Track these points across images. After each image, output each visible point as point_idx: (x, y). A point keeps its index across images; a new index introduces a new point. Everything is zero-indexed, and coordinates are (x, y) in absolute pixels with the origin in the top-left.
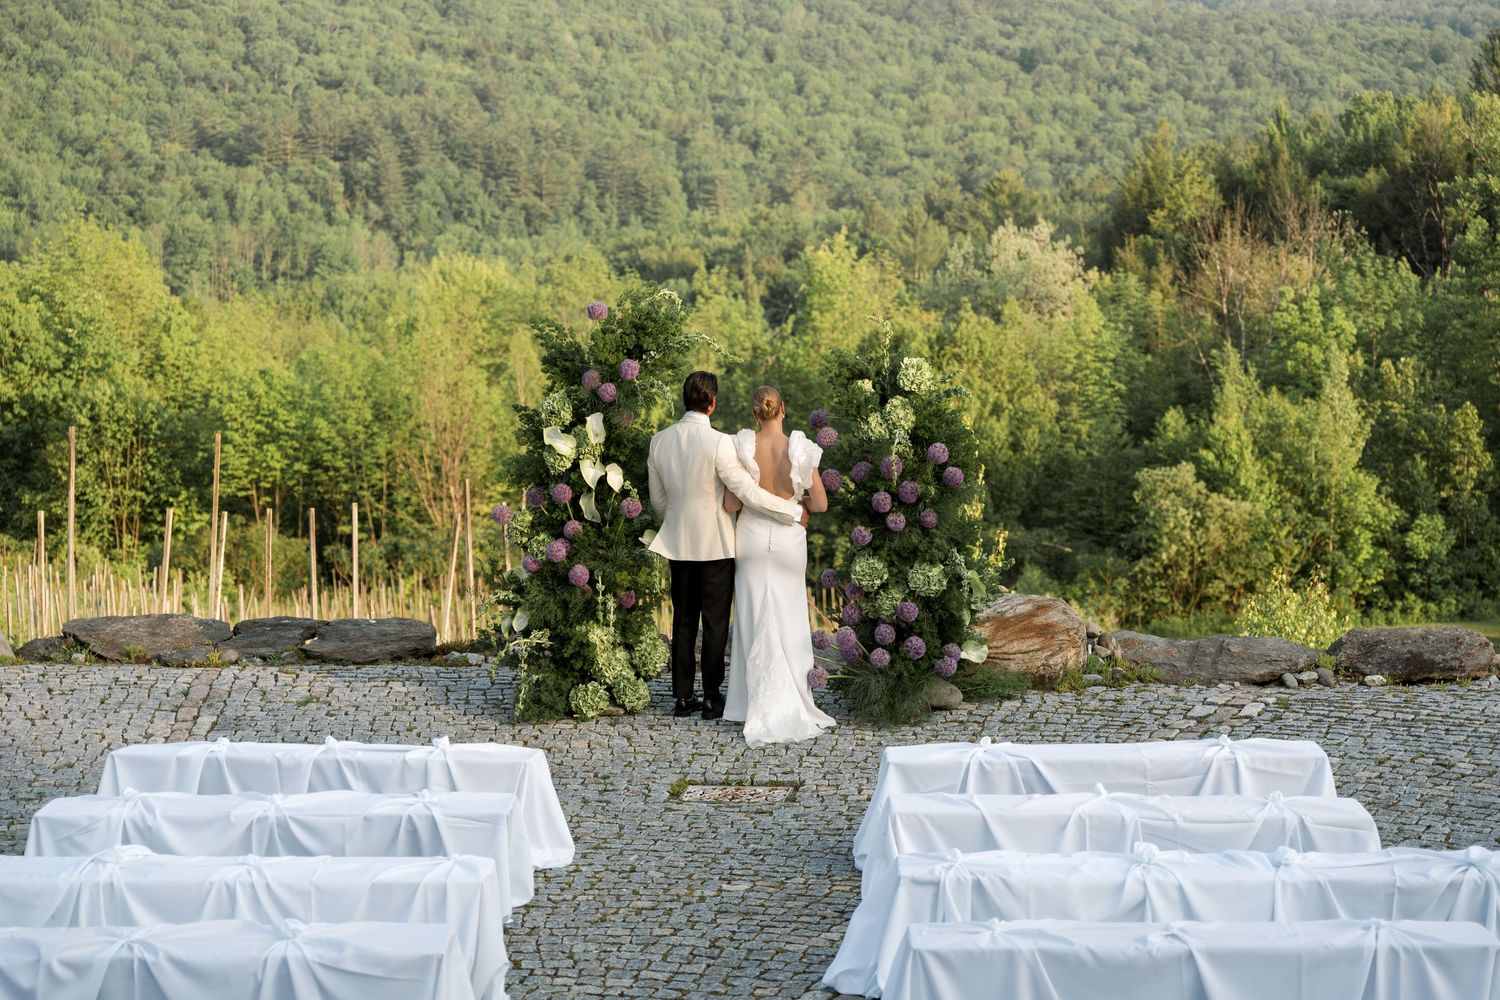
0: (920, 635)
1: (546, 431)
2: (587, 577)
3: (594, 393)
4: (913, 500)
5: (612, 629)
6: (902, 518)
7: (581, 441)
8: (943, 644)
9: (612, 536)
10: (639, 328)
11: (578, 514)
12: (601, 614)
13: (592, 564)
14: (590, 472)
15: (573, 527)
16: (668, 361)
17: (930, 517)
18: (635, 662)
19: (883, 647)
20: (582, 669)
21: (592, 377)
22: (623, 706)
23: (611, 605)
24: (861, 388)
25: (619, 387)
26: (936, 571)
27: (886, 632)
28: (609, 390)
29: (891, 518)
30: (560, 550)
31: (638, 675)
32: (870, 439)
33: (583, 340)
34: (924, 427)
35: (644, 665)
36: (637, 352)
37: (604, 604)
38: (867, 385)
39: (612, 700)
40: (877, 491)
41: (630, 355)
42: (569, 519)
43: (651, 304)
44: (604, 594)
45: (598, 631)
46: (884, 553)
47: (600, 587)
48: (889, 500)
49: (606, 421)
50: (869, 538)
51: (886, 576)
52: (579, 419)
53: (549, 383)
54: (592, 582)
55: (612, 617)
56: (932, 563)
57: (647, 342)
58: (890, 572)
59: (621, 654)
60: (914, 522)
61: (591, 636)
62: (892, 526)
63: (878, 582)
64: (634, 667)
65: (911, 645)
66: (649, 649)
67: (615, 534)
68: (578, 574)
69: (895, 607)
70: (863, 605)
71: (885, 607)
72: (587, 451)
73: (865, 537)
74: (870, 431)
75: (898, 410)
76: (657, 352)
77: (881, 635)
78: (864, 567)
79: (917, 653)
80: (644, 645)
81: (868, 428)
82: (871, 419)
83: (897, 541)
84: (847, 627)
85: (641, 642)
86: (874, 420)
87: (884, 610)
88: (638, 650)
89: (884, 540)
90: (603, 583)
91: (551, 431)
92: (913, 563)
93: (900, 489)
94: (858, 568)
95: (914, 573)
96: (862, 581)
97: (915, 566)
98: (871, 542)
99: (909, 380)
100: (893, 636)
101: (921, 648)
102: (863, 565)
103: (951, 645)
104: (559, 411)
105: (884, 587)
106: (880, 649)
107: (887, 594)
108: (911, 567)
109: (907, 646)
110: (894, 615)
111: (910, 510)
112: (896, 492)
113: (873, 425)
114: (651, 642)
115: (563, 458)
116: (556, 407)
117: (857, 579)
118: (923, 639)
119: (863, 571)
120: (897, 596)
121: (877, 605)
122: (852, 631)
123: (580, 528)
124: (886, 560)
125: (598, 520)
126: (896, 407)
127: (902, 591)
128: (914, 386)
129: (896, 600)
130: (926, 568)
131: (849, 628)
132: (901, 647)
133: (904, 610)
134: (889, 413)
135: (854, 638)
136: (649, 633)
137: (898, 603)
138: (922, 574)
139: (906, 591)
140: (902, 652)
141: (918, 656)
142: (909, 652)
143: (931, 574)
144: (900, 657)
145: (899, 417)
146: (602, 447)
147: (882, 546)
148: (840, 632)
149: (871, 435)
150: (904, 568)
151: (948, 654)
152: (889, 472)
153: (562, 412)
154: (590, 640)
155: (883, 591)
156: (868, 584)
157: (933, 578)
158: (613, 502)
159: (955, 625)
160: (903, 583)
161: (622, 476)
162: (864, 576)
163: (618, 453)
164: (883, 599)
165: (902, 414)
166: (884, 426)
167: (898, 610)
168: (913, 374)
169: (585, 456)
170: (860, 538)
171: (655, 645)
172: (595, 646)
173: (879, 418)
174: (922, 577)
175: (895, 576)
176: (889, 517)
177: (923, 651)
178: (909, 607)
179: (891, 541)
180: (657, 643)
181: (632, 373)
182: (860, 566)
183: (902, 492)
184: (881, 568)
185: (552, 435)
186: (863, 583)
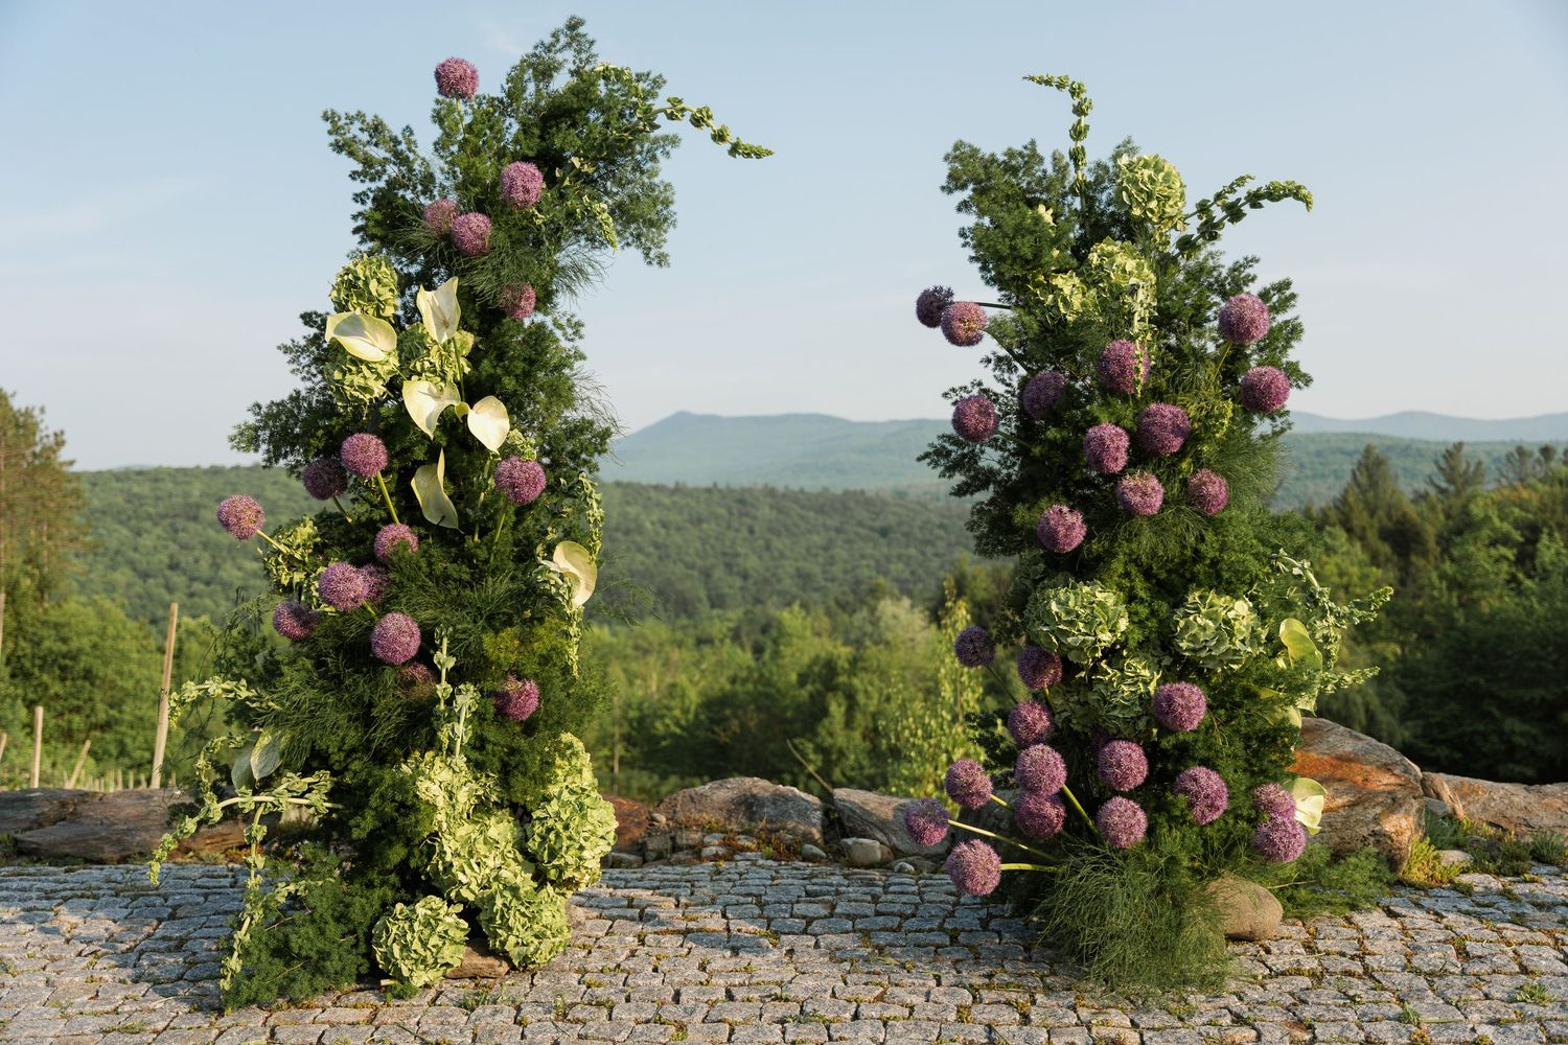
0: (1210, 763)
1: (333, 321)
2: (414, 644)
3: (447, 237)
4: (1176, 444)
6: (1155, 484)
7: (412, 347)
9: (482, 553)
11: (410, 511)
12: (444, 729)
13: (431, 613)
14: (424, 404)
15: (397, 535)
17: (1215, 488)
18: (533, 845)
19: (1128, 795)
20: (405, 862)
22: (504, 956)
23: (465, 704)
25: (496, 221)
26: (1239, 610)
27: (1131, 760)
28: (477, 226)
29: (1128, 482)
30: (357, 584)
31: (540, 878)
32: (1063, 322)
35: (553, 854)
37: (451, 699)
38: (1044, 216)
39: (478, 939)
40: (1095, 422)
41: (524, 157)
42: (389, 520)
44: (454, 677)
46: (1118, 566)
47: (444, 660)
48: (1124, 442)
49: (465, 295)
50: (1078, 536)
51: (1123, 624)
54: (425, 656)
56: (1228, 589)
58: (1131, 613)
59: (501, 828)
60: (1182, 497)
61: (423, 785)
62: (1136, 499)
63: (1106, 638)
64: (530, 858)
65: (1193, 787)
66: (564, 816)
67: (489, 549)
68: (392, 632)
69: (1144, 700)
70: (1058, 702)
71: (1118, 699)
72: (427, 364)
73: (1071, 527)
74: (1061, 305)
75: (1119, 259)
76: (586, 158)
77: (1119, 766)
78: (1071, 603)
79: (1212, 807)
80: (554, 807)
81: (1055, 300)
82: (1058, 281)
83: (1146, 540)
84: (1041, 746)
85: (547, 799)
86: (1067, 284)
87: (1115, 707)
88: (538, 819)
89: (1113, 540)
90: (450, 653)
91: (344, 321)
92: (1187, 591)
93: (1146, 420)
94: (1054, 607)
95: (1187, 615)
96: (1066, 634)
97: (1190, 599)
98: (1080, 546)
99: (1141, 191)
100: (1144, 768)
101: (1218, 795)
102: (1068, 599)
103: (1272, 787)
104: (366, 283)
105: (1113, 654)
106: (1119, 799)
107: (1122, 670)
108: (1178, 602)
109: (1186, 791)
110: (1139, 718)
111: (1167, 468)
112: (1139, 424)
113: (1067, 291)
114: (573, 798)
115: (363, 367)
116: (361, 274)
117: (1053, 632)
118: (1218, 772)
119: (1068, 613)
120: (1146, 673)
121: (1093, 697)
122: (1058, 756)
123: (412, 539)
124: (1120, 588)
125: (453, 523)
126: (1111, 255)
127: (1159, 662)
128: (1153, 204)
129: (1146, 684)
130: (1216, 601)
131: (1048, 748)
132: (1168, 794)
133: (1169, 699)
134: (1100, 267)
135: (1061, 773)
136: (569, 779)
137: (1152, 688)
138: (1208, 616)
139: (1167, 661)
140: (1174, 805)
141: (1215, 817)
142: (1191, 805)
143: (1231, 615)
144: (1171, 819)
145: (1124, 271)
146: (463, 362)
147: (1111, 554)
148: (1028, 760)
149: (1063, 311)
150: (1163, 607)
151: (1271, 806)
152: (1123, 372)
153: (373, 284)
154: (422, 796)
155: (1109, 664)
156: (1084, 641)
157: (1237, 625)
158: (485, 480)
159: (1274, 740)
160: (1161, 643)
161: (506, 423)
162: (1071, 623)
163: (499, 371)
164: (1111, 682)
165: (1130, 265)
166: (1093, 292)
167: (1158, 704)
168: (1150, 177)
169: (420, 374)
170: (1062, 530)
171: (581, 806)
172: (435, 807)
173: (1077, 280)
174: (1211, 623)
175: (1141, 624)
176: (1125, 482)
177: (1223, 804)
178: (1186, 693)
179: (1129, 541)
180: (587, 802)
181: (527, 191)
182: (1059, 603)
183: (1155, 424)
184: (1110, 602)
185: (346, 328)
186: (1070, 640)
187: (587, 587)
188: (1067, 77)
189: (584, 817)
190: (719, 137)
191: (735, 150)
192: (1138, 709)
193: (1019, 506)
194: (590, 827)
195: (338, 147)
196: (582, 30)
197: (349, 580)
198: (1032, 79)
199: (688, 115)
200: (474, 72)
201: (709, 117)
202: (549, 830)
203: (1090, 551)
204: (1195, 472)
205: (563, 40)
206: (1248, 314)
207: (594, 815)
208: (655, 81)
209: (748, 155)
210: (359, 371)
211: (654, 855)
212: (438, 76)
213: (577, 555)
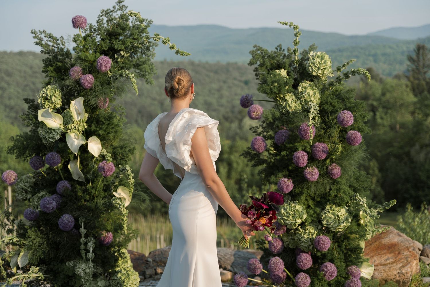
0: (332, 261)
1: (40, 112)
2: (72, 224)
3: (78, 82)
4: (324, 156)
5: (91, 265)
6: (316, 170)
7: (68, 120)
8: (347, 266)
9: (93, 191)
10: (112, 35)
12: (83, 252)
13: (78, 213)
14: (74, 142)
15: (64, 184)
16: (135, 61)
17: (337, 170)
19: (305, 272)
21: (76, 71)
23: (91, 245)
24: (279, 74)
25: (96, 77)
26: (343, 212)
27: (306, 260)
28: (89, 79)
29: (308, 170)
30: (53, 202)
32: (288, 112)
33: (70, 46)
34: (327, 103)
36: (111, 52)
37: (86, 244)
38: (283, 73)
40: (296, 150)
41: (105, 53)
42: (61, 179)
43: (122, 17)
44: (86, 236)
45: (83, 266)
46: (303, 198)
47: (83, 230)
48: (306, 158)
49: (86, 104)
50: (291, 188)
51: (305, 216)
52: (66, 103)
53: (47, 80)
54: (77, 226)
55: (91, 255)
56: (339, 205)
57: (117, 45)
58: (308, 213)
60: (326, 174)
61: (77, 269)
62: (309, 176)
63: (299, 221)
65: (326, 270)
66: (123, 278)
67: (96, 190)
68: (66, 221)
69: (312, 240)
70: (285, 239)
71: (303, 240)
72: (73, 127)
73: (288, 186)
74: (288, 106)
75: (308, 91)
76: (126, 52)
77: (303, 262)
78: (288, 210)
79: (331, 276)
80: (119, 275)
81: (286, 104)
82: (287, 98)
83: (313, 189)
84: (277, 257)
85: (117, 272)
86: (290, 98)
87: (302, 242)
88: (114, 279)
89: (303, 188)
90: (85, 228)
91: (44, 112)
92: (326, 205)
93: (314, 149)
94: (283, 211)
95: (325, 213)
96: (287, 220)
97: (327, 208)
98: (292, 190)
99: (316, 67)
100: (311, 262)
101: (333, 272)
102: (287, 208)
103: (353, 267)
104: (51, 97)
105: (302, 225)
106: (302, 273)
107: (305, 230)
108: (323, 209)
109: (323, 271)
110: (310, 245)
111: (321, 164)
112: (312, 150)
113: (290, 101)
114: (125, 272)
115: (53, 131)
116: (49, 94)
117: (282, 219)
118: (335, 264)
119: (287, 213)
120: (312, 231)
121: (296, 238)
122: (281, 261)
123: (69, 186)
124: (304, 204)
125: (82, 180)
126: (306, 88)
127: (317, 227)
128: (320, 71)
129: (312, 235)
130: (335, 209)
131: (279, 258)
132: (318, 271)
133: (319, 242)
134: (301, 92)
135: (283, 267)
136: (123, 264)
137: (314, 236)
138: (333, 214)
139: (320, 227)
140: (319, 275)
141: (332, 279)
142: (325, 275)
143: (339, 214)
144: (318, 279)
145: (309, 95)
146: (85, 124)
147: (301, 193)
148: (272, 262)
149: (289, 109)
150: (318, 210)
151: (353, 274)
152: (306, 135)
153: (53, 98)
154: (77, 273)
155: (301, 228)
156: (292, 222)
157: (341, 217)
158: (93, 166)
159: (355, 251)
160: (317, 221)
161: (100, 146)
162: (288, 217)
163: (98, 129)
164: (301, 234)
165: (311, 93)
166: (299, 102)
167: (315, 243)
168: (319, 62)
169: (71, 130)
170: (285, 187)
171: (128, 275)
172: (80, 277)
173: (294, 97)
174: (333, 217)
175: (311, 216)
176: (306, 171)
177: (335, 274)
178: (324, 240)
179: (308, 189)
180: (130, 273)
181: (106, 67)
182: (284, 209)
183: (316, 150)
184: (300, 210)
185: (45, 115)
186: (287, 222)
187: (129, 200)
188: (292, 23)
189: (129, 279)
190: (172, 48)
191: (177, 52)
192: (310, 243)
193: (272, 176)
194: (131, 282)
195: (37, 44)
196: (123, 4)
197: (51, 203)
198: (281, 23)
199: (161, 40)
200: (85, 20)
201: (169, 41)
202: (118, 283)
203: (295, 192)
204: (331, 164)
205: (117, 7)
206: (346, 119)
207: (132, 278)
208: (149, 22)
209: (182, 55)
210: (51, 133)
211: (148, 276)
212: (72, 21)
213: (125, 190)
